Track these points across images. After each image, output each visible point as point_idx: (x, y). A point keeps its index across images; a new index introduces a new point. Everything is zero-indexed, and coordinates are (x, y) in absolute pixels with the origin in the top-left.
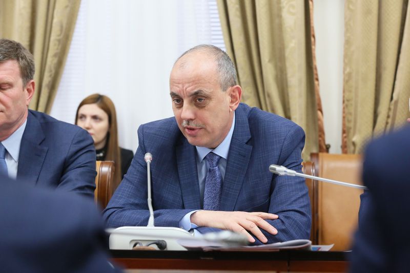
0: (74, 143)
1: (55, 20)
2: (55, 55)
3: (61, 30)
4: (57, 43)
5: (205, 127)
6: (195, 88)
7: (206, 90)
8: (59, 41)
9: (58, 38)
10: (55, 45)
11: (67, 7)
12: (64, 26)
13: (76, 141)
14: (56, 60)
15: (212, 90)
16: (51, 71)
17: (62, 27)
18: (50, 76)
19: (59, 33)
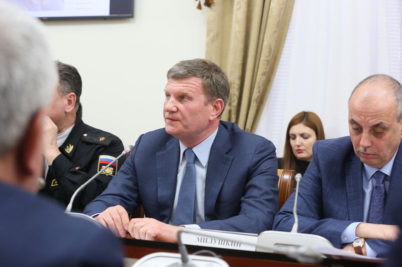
0: (256, 153)
1: (265, 43)
2: (264, 74)
3: (270, 52)
4: (266, 63)
5: (378, 153)
6: (376, 121)
7: (386, 123)
8: (268, 61)
9: (267, 59)
10: (264, 65)
11: (275, 32)
12: (273, 48)
13: (258, 151)
14: (264, 78)
15: (390, 123)
16: (260, 87)
17: (270, 49)
18: (259, 91)
19: (267, 54)
